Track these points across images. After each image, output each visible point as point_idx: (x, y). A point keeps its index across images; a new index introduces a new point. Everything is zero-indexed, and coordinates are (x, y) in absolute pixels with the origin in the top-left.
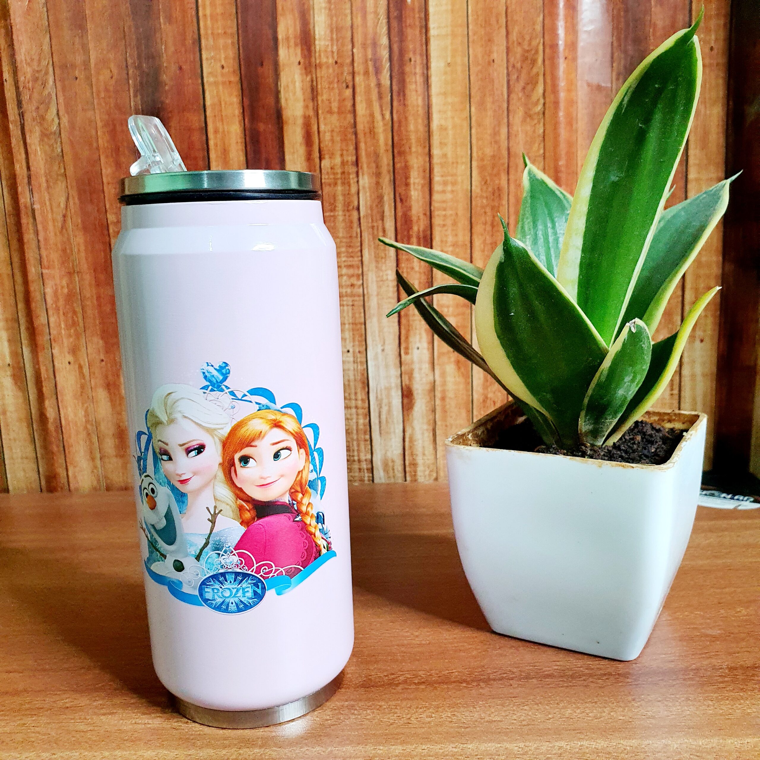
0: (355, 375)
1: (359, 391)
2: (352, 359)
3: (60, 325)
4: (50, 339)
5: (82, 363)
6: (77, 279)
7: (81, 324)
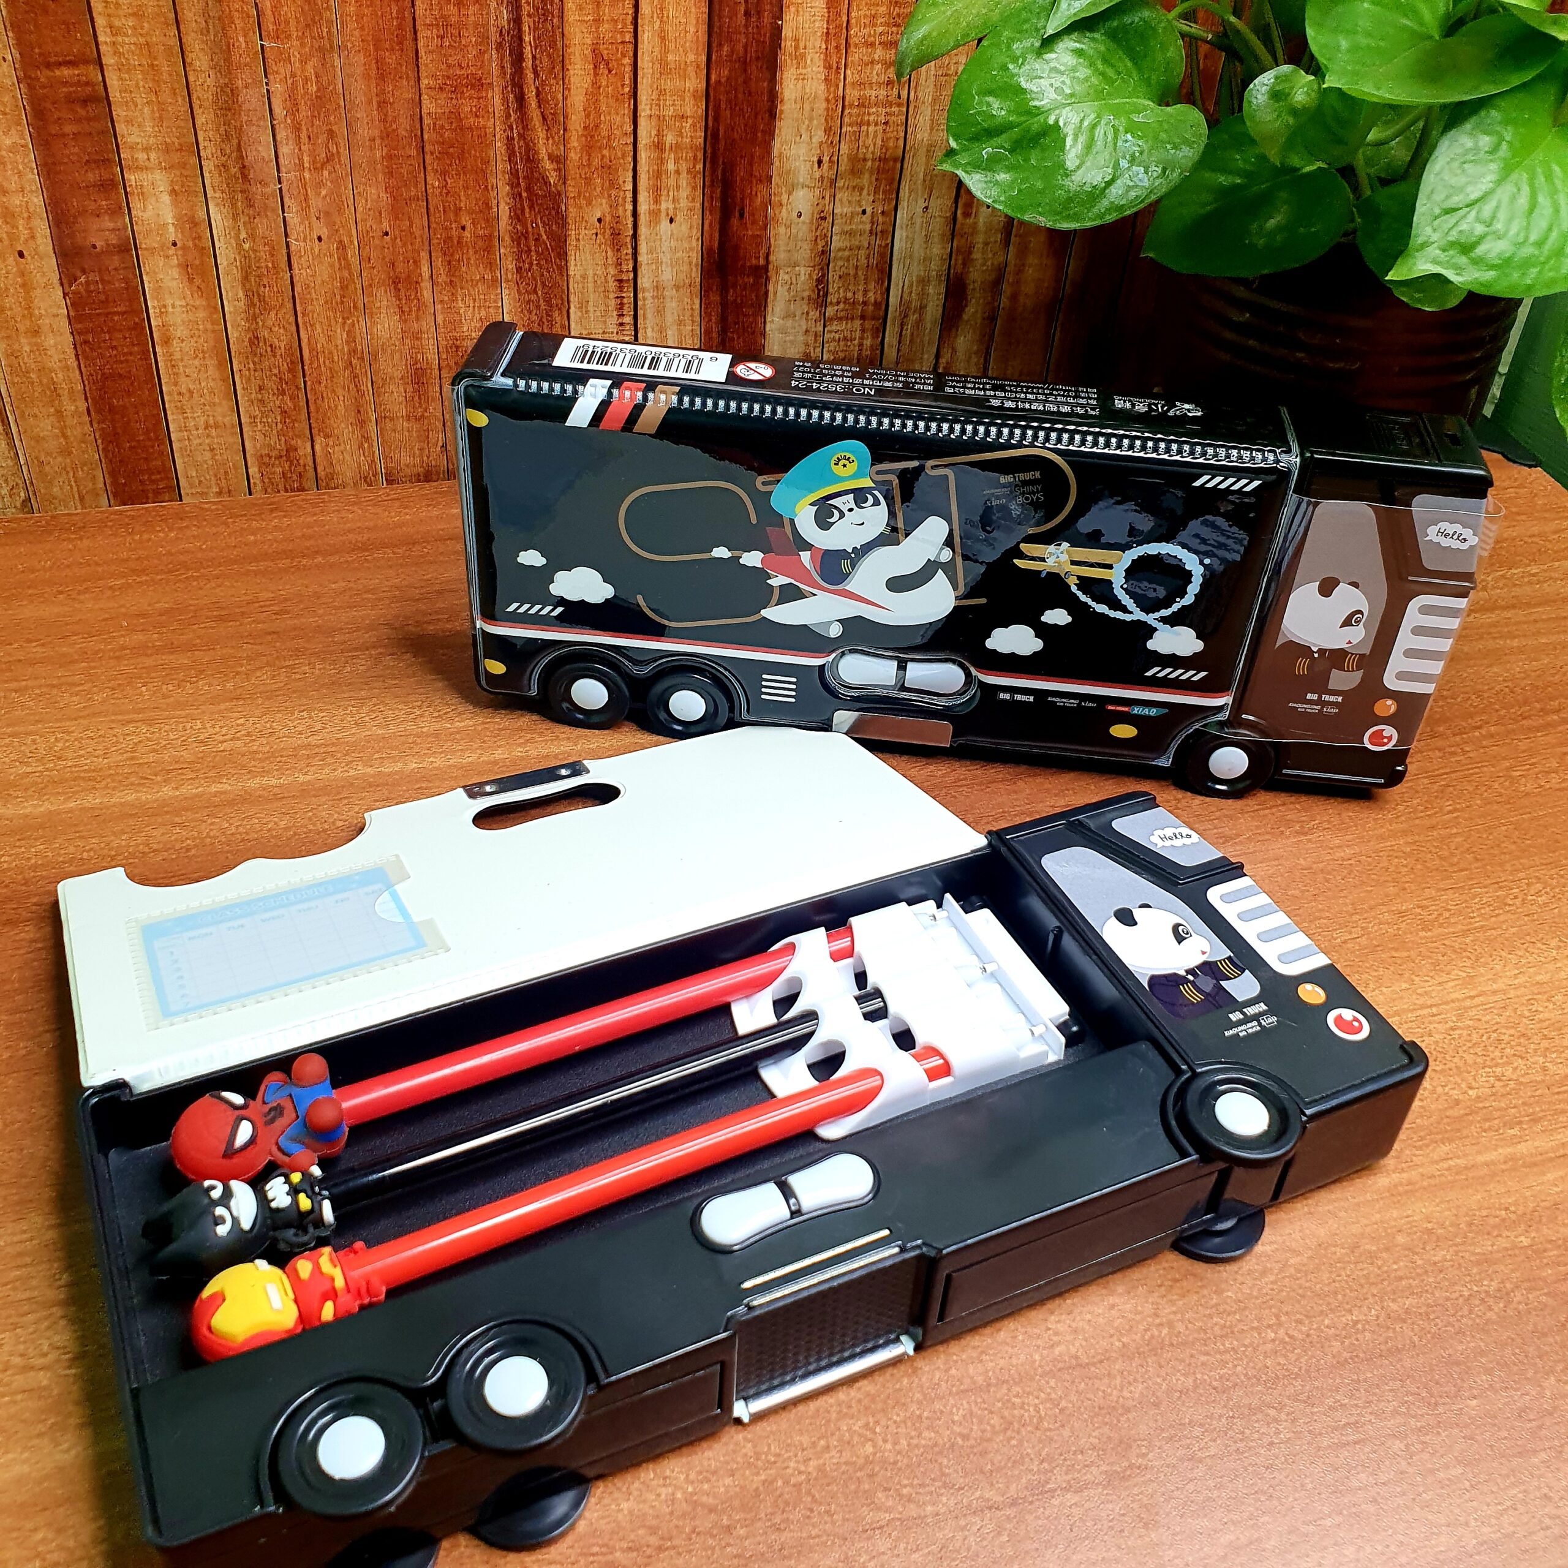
0: (868, 258)
1: (872, 286)
2: (868, 227)
3: (301, 159)
4: (281, 189)
5: (346, 240)
6: (337, 62)
7: (345, 160)
